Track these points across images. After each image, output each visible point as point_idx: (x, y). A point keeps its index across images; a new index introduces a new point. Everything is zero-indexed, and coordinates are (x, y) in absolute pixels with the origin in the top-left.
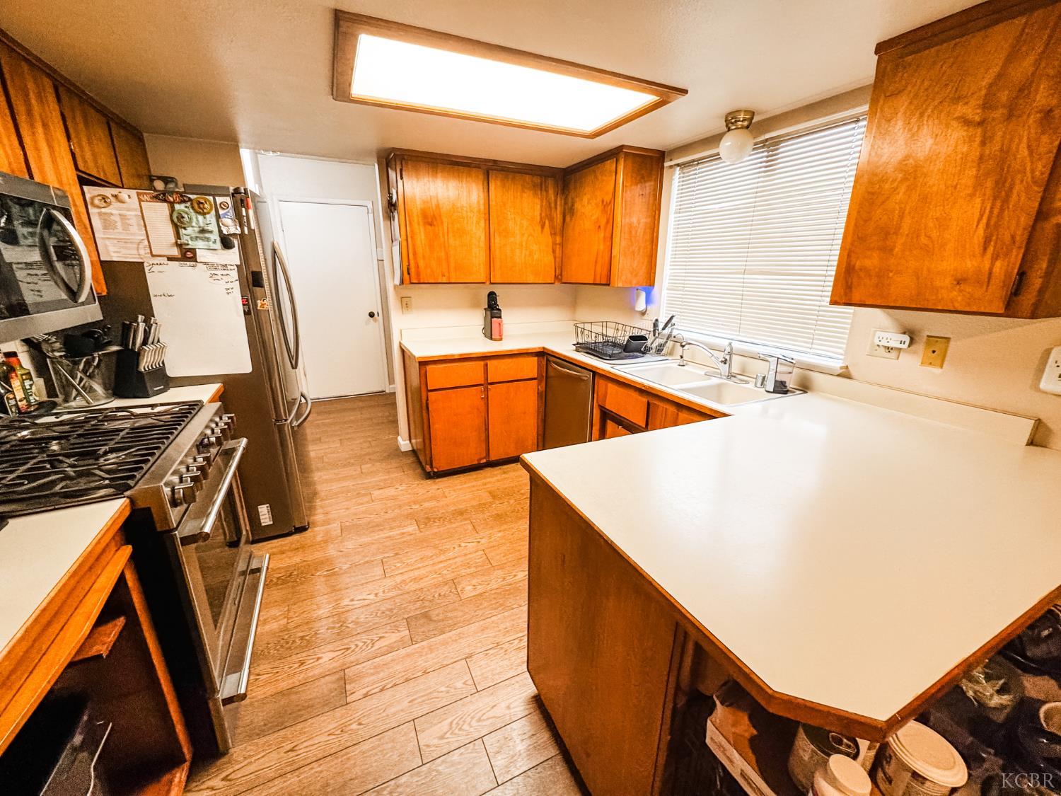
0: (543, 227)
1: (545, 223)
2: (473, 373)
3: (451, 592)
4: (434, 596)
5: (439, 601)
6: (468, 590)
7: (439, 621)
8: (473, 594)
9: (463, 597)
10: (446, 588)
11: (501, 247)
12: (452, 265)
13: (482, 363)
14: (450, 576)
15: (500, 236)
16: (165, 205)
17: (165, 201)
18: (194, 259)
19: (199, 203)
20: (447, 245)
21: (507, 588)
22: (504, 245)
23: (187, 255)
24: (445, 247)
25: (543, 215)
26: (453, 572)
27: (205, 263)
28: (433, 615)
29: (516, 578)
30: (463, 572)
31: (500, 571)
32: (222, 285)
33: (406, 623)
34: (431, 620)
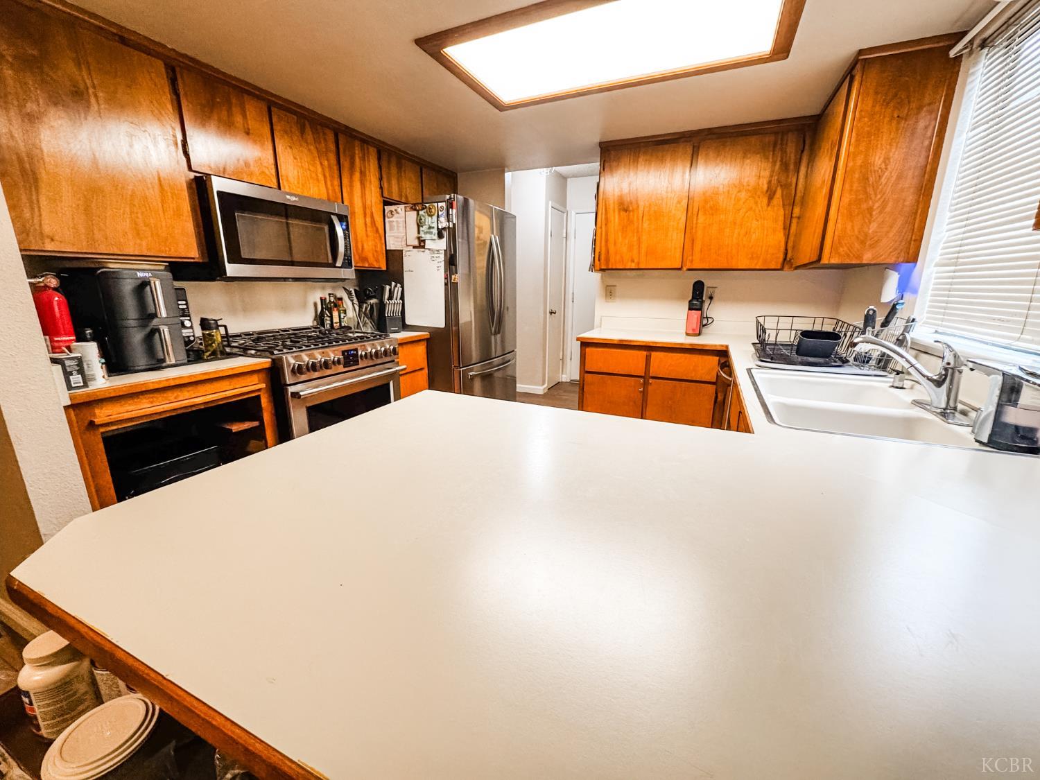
0: (770, 198)
1: (775, 193)
2: (634, 362)
11: (705, 227)
12: (643, 250)
13: (645, 353)
15: (705, 214)
16: (415, 212)
17: (415, 210)
18: (423, 247)
19: (430, 208)
20: (640, 230)
22: (709, 225)
23: (421, 244)
24: (638, 232)
25: (774, 182)
27: (429, 250)
32: (435, 264)
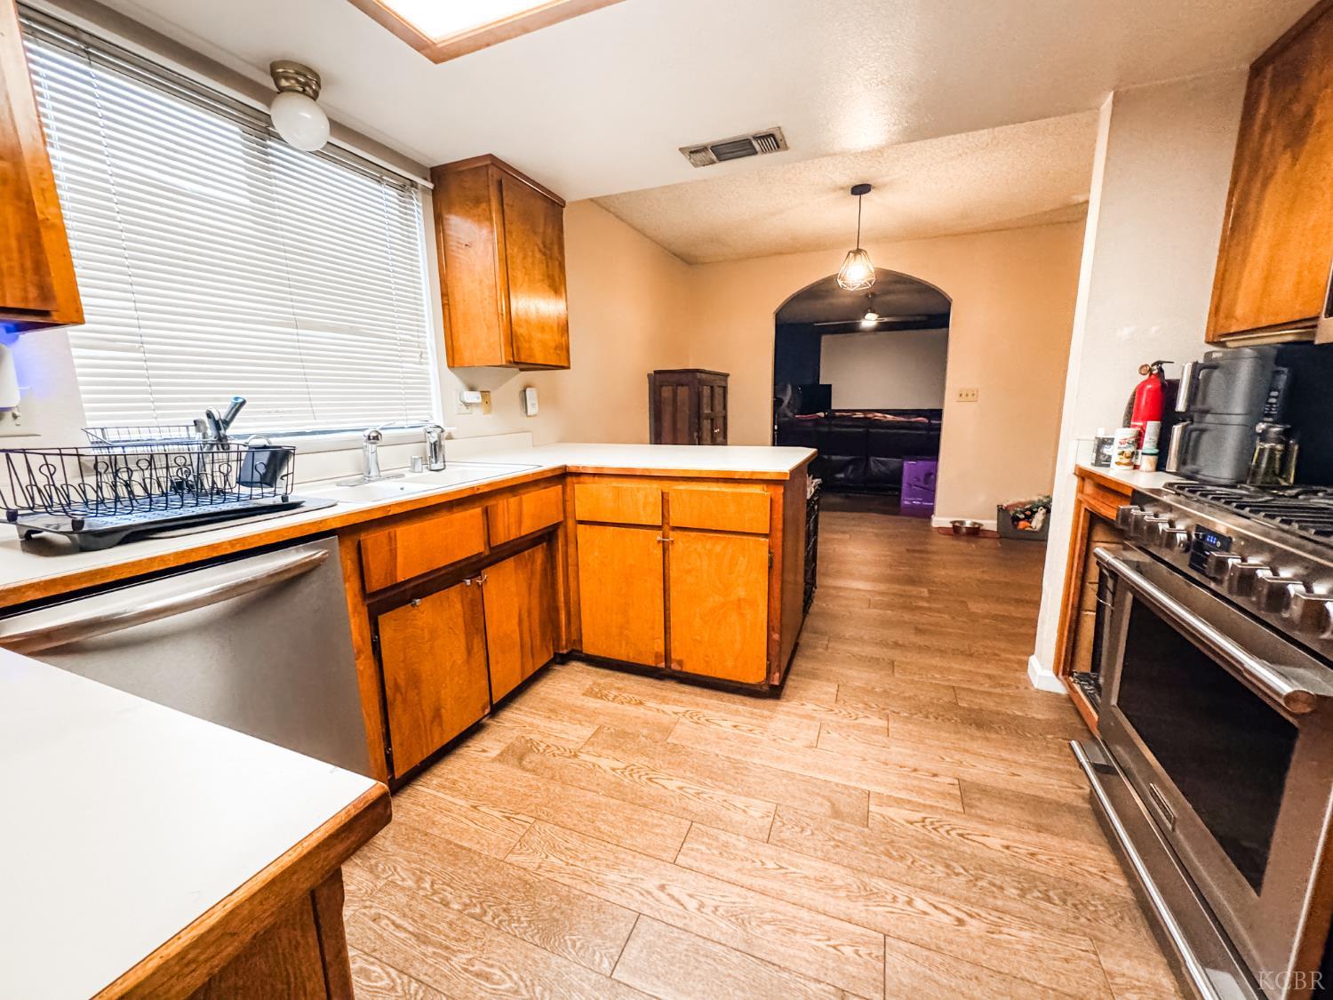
3: (784, 824)
4: (813, 834)
5: (808, 821)
6: (758, 810)
7: (824, 797)
8: (758, 801)
9: (771, 807)
10: (786, 835)
14: (768, 850)
21: (708, 781)
26: (757, 854)
28: (826, 809)
29: (682, 784)
30: (742, 843)
31: (690, 808)
33: (870, 821)
34: (833, 805)
